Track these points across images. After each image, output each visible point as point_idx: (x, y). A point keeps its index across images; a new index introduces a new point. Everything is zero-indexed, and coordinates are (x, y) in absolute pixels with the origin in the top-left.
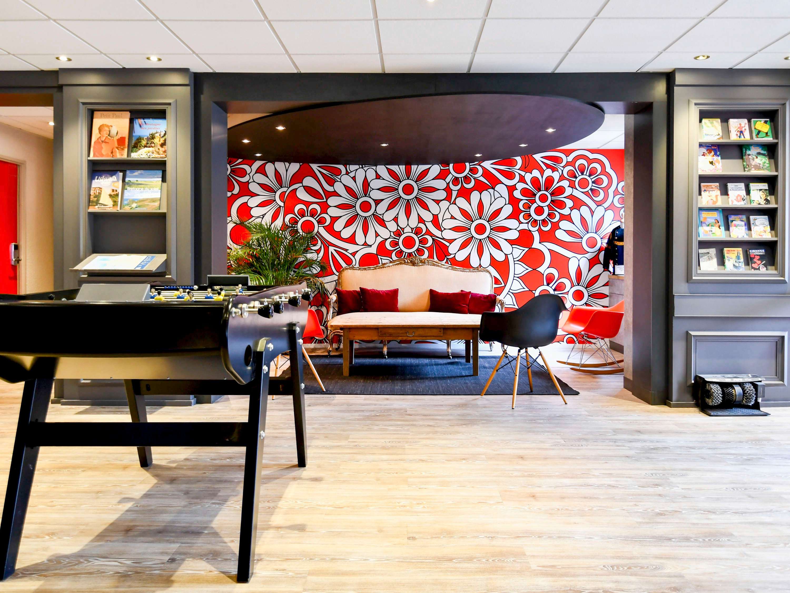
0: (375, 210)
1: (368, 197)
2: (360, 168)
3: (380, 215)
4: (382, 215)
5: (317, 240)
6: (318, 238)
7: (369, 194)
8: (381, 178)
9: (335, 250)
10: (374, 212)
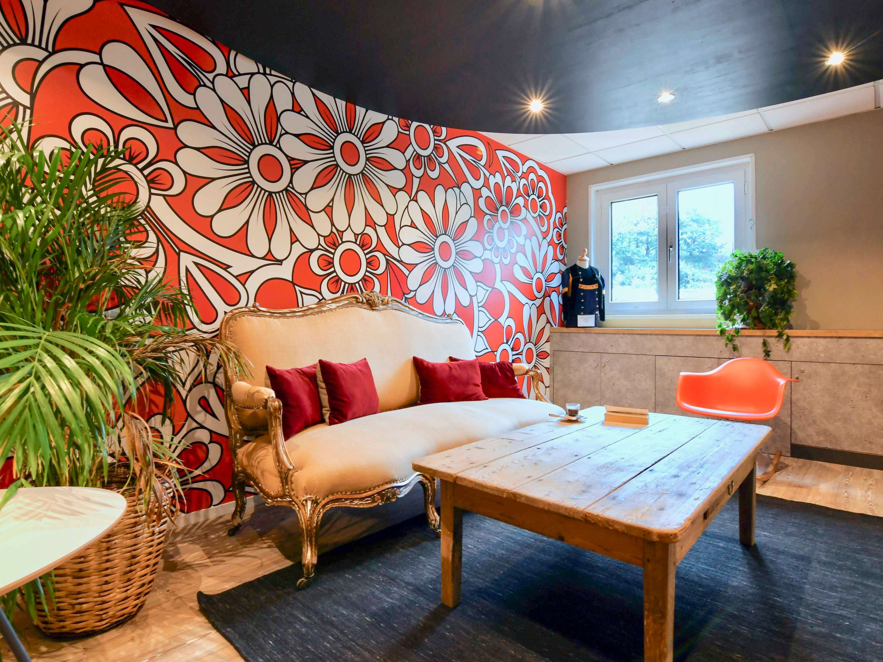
0: (291, 182)
1: (275, 146)
2: (259, 73)
3: (300, 194)
4: (304, 196)
5: (147, 231)
6: (147, 226)
7: (278, 142)
8: (302, 113)
9: (196, 264)
10: (288, 186)
